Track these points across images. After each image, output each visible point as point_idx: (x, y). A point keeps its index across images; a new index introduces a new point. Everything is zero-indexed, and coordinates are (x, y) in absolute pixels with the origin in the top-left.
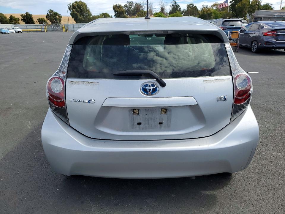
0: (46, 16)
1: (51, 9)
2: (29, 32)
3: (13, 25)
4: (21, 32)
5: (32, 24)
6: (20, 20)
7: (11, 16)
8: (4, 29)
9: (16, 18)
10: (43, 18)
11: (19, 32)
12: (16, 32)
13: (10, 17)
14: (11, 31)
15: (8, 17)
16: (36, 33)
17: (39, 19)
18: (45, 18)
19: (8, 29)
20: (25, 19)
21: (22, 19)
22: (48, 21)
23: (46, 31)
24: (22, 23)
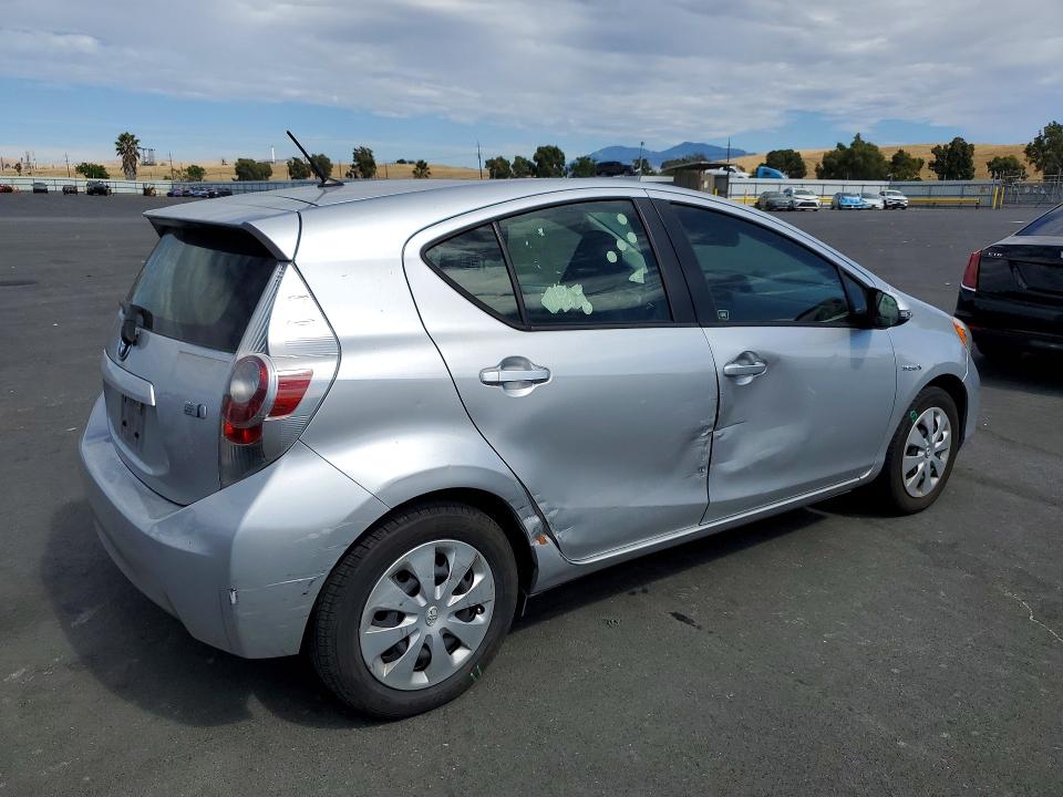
0: (1028, 150)
1: (1058, 122)
2: (934, 206)
3: (888, 183)
4: (904, 208)
5: (962, 179)
6: (926, 165)
7: (901, 152)
8: (849, 195)
9: (914, 160)
10: (1013, 159)
11: (895, 206)
12: (886, 207)
13: (894, 158)
14: (870, 202)
15: (889, 158)
16: (957, 212)
17: (996, 160)
18: (1021, 158)
19: (865, 196)
20: (942, 164)
21: (935, 160)
22: (1030, 169)
23: (998, 207)
24: (928, 176)
